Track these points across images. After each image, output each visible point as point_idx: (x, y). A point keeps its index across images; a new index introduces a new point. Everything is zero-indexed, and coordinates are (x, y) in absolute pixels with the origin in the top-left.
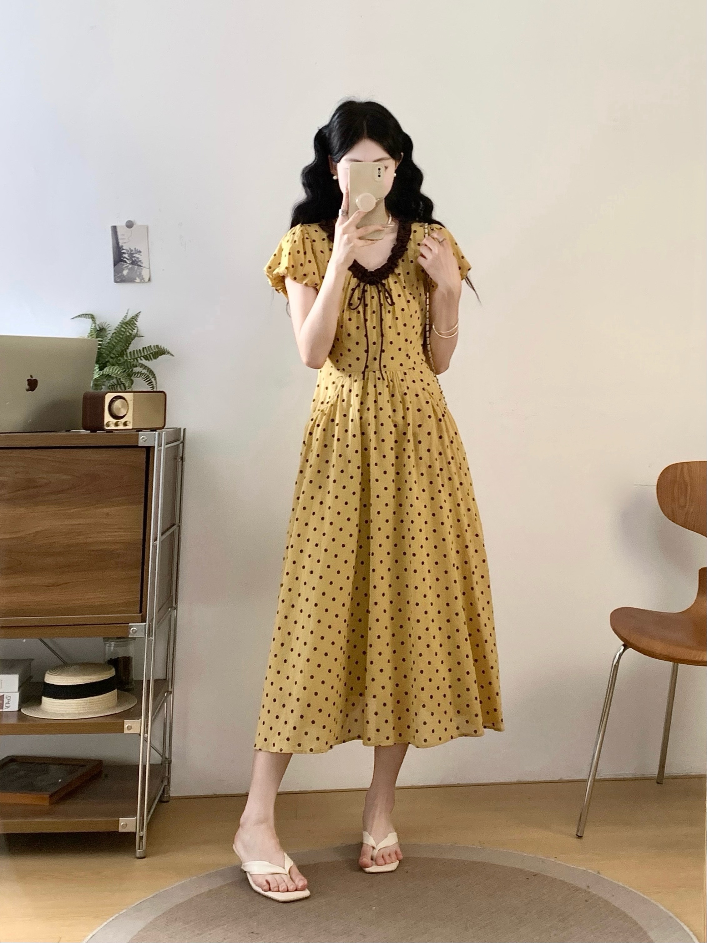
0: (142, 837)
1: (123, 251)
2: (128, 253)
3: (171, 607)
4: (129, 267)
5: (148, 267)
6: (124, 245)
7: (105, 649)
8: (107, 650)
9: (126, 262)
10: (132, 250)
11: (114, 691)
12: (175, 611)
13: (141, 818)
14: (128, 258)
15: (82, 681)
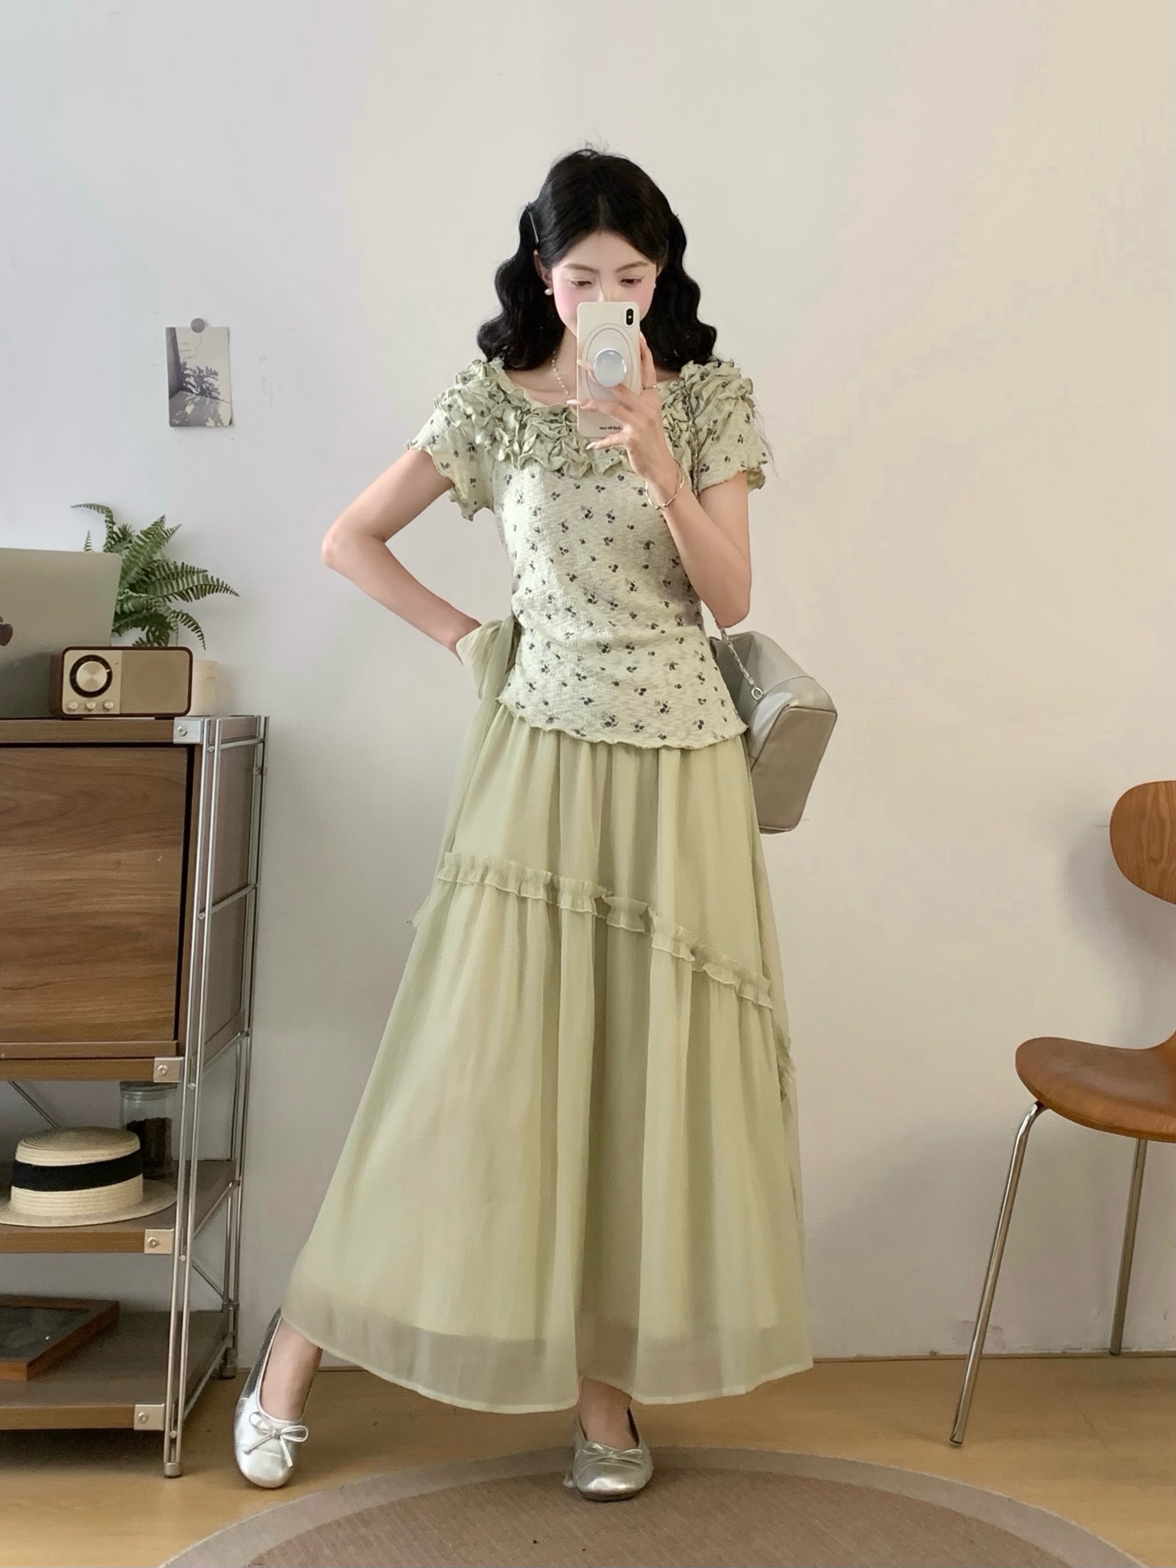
0: (176, 1438)
1: (186, 372)
2: (194, 376)
3: (242, 1032)
4: (196, 400)
5: (229, 401)
6: (187, 360)
7: (122, 1102)
8: (126, 1106)
9: (191, 392)
10: (202, 371)
11: (136, 1178)
12: (249, 1038)
13: (174, 1405)
14: (194, 384)
15: (77, 1159)
